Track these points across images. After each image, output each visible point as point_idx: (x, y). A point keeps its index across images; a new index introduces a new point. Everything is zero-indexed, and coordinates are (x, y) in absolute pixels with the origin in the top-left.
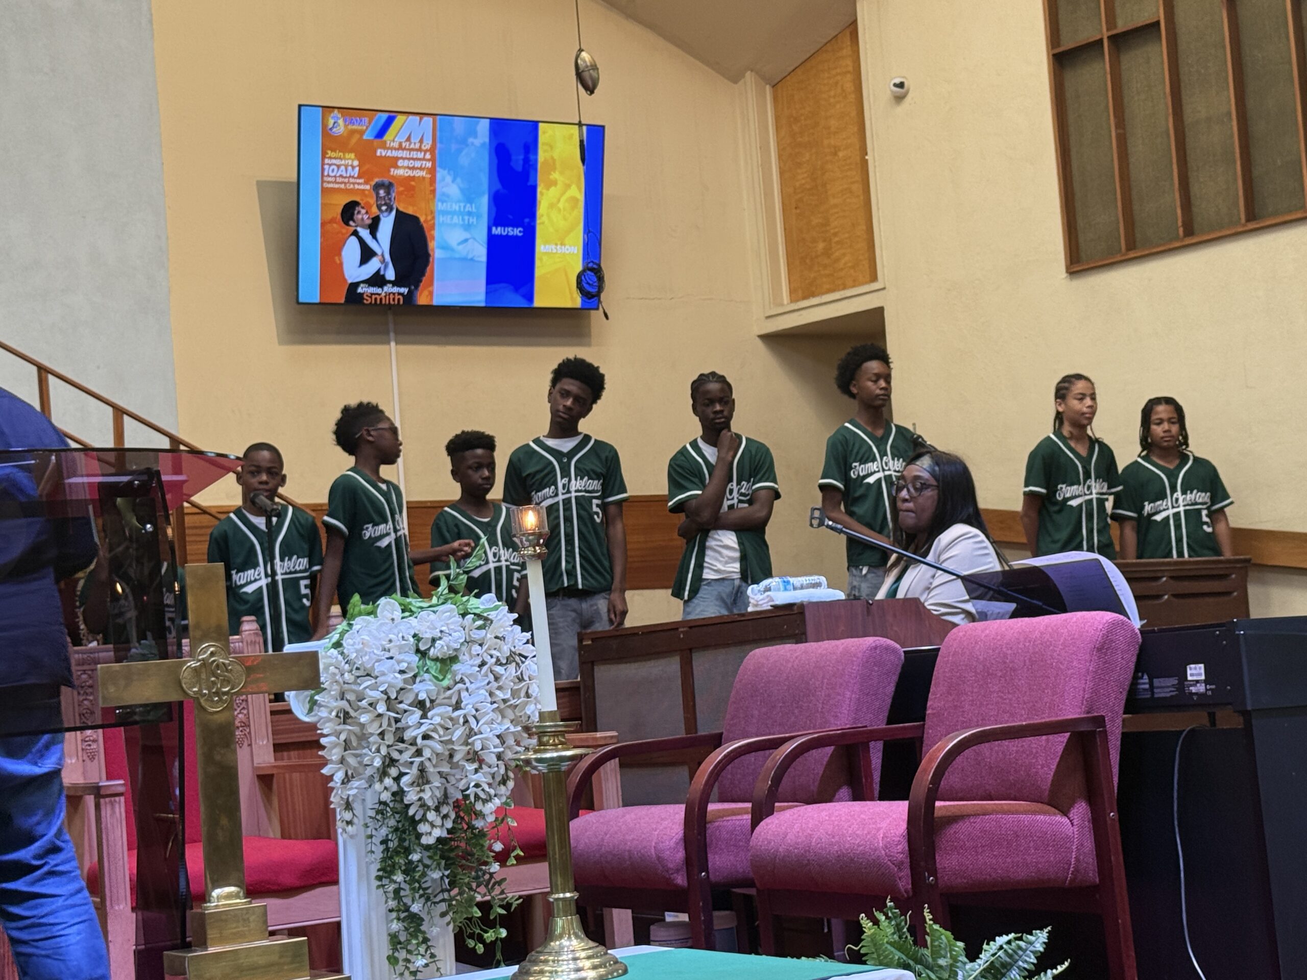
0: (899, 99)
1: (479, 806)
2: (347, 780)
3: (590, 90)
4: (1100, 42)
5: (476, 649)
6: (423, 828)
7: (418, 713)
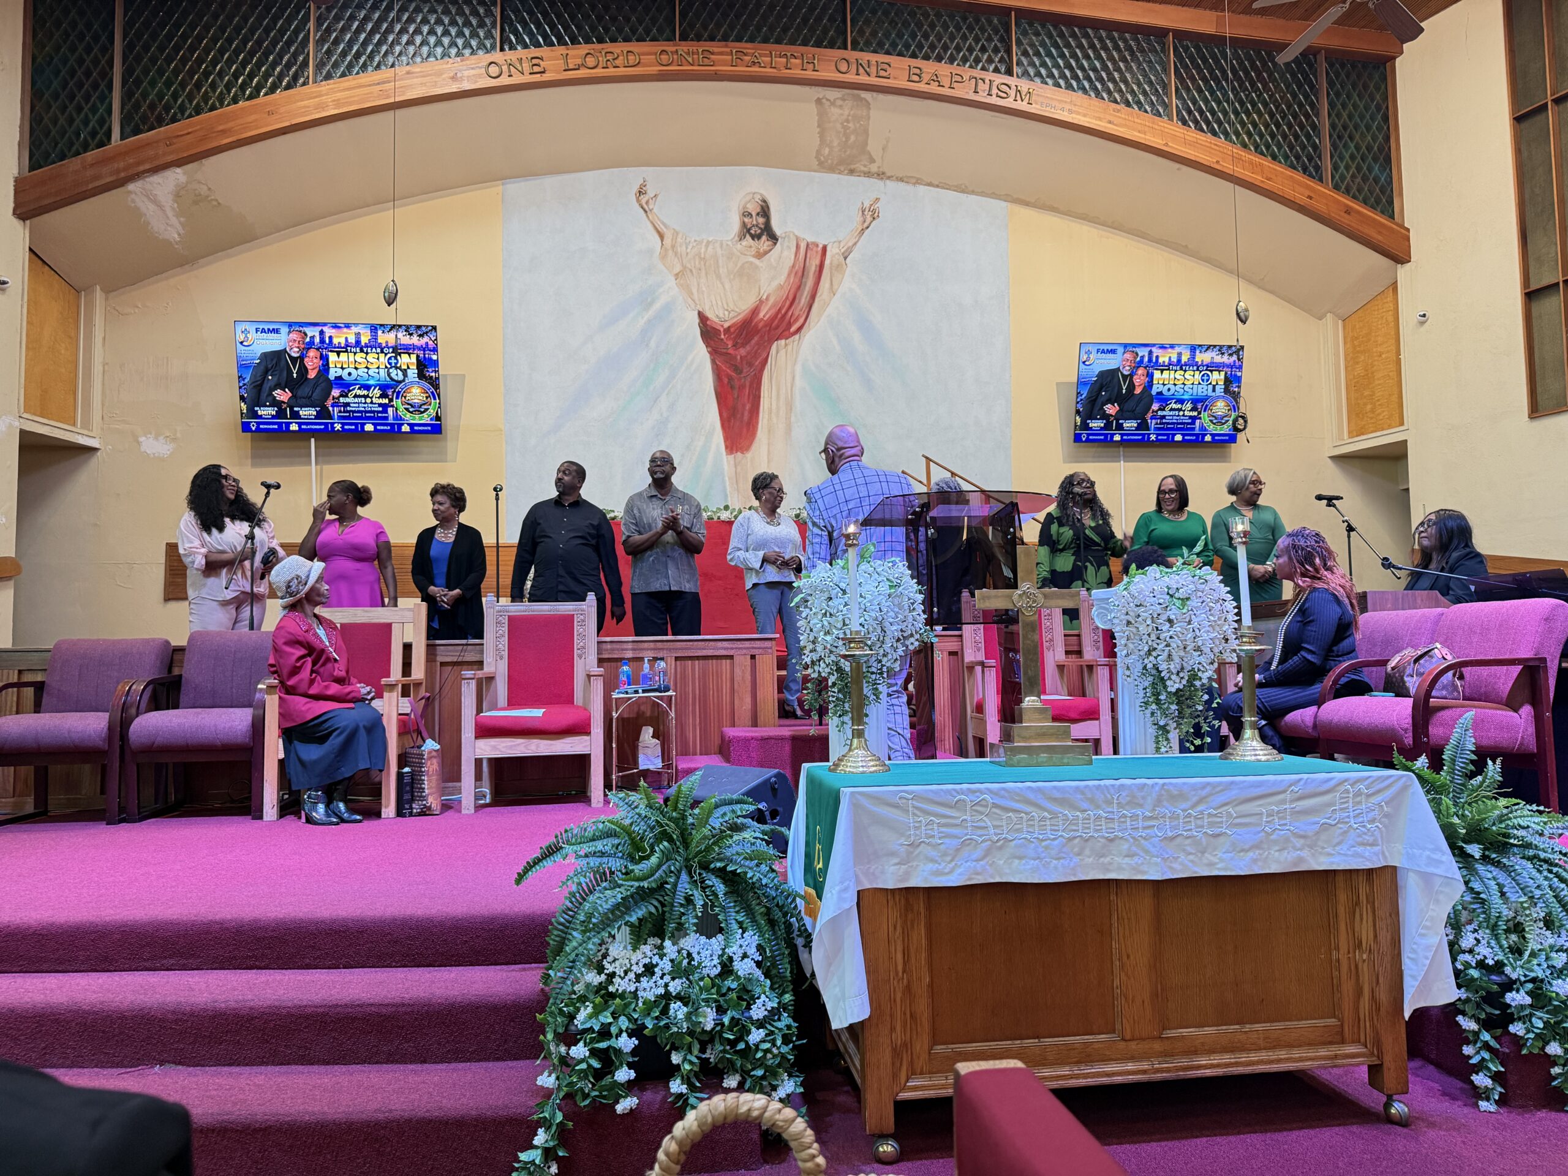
0: (1422, 323)
1: (1200, 674)
2: (1127, 655)
3: (1244, 322)
4: (1558, 284)
5: (1200, 594)
6: (1168, 683)
7: (1168, 625)
